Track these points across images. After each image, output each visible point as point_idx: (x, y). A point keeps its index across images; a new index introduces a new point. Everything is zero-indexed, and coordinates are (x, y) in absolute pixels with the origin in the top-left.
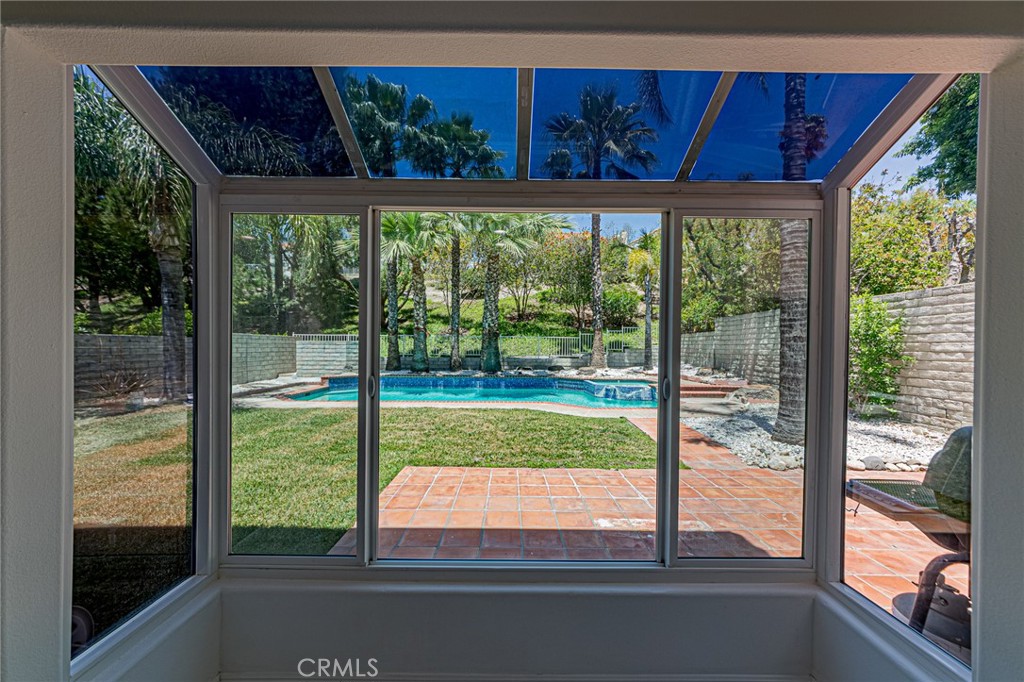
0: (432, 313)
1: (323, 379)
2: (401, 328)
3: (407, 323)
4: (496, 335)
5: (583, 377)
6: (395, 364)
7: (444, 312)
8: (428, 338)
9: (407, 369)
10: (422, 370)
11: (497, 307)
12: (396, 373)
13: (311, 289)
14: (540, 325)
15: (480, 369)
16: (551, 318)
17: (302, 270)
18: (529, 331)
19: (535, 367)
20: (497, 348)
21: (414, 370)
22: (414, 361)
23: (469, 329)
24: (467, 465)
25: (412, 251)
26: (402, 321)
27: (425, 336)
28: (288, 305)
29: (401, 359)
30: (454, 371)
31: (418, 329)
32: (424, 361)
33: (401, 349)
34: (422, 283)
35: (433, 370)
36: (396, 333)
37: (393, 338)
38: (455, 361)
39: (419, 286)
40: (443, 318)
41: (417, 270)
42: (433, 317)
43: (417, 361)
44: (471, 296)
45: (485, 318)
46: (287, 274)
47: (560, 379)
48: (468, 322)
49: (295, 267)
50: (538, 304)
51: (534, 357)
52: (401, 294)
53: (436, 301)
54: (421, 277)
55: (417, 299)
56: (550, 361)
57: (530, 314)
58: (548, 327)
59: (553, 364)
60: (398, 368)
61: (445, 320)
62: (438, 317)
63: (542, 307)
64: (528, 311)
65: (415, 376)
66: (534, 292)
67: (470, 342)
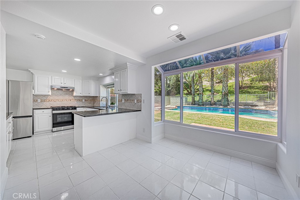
0: (206, 89)
1: (176, 106)
2: (196, 94)
3: (198, 92)
4: (227, 95)
5: (268, 109)
6: (194, 103)
7: (210, 88)
8: (203, 96)
9: (197, 105)
10: (201, 105)
11: (227, 85)
12: (194, 106)
13: (173, 85)
14: (250, 90)
15: (221, 105)
16: (255, 88)
17: (171, 81)
18: (244, 93)
19: (245, 105)
20: (227, 99)
21: (199, 105)
22: (199, 102)
23: (218, 93)
24: (208, 125)
25: (198, 72)
26: (196, 92)
27: (203, 95)
28: (169, 89)
29: (196, 102)
30: (212, 106)
31: (200, 93)
32: (202, 103)
33: (195, 100)
34: (201, 80)
35: (205, 105)
36: (194, 95)
37: (193, 96)
38: (212, 103)
39: (200, 81)
40: (209, 90)
41: (200, 77)
42: (206, 90)
43: (200, 103)
44: (219, 83)
45: (223, 89)
46: (168, 82)
47: (255, 109)
48: (218, 91)
49: (170, 81)
50: (249, 83)
51: (245, 102)
52: (196, 84)
53: (208, 85)
54: (201, 79)
55: (200, 85)
56: (252, 103)
57: (245, 87)
58: (253, 91)
59: (253, 104)
60: (195, 104)
61: (210, 91)
62: (208, 90)
63: (251, 84)
64: (244, 86)
65: (199, 106)
66: (246, 78)
67: (218, 97)
